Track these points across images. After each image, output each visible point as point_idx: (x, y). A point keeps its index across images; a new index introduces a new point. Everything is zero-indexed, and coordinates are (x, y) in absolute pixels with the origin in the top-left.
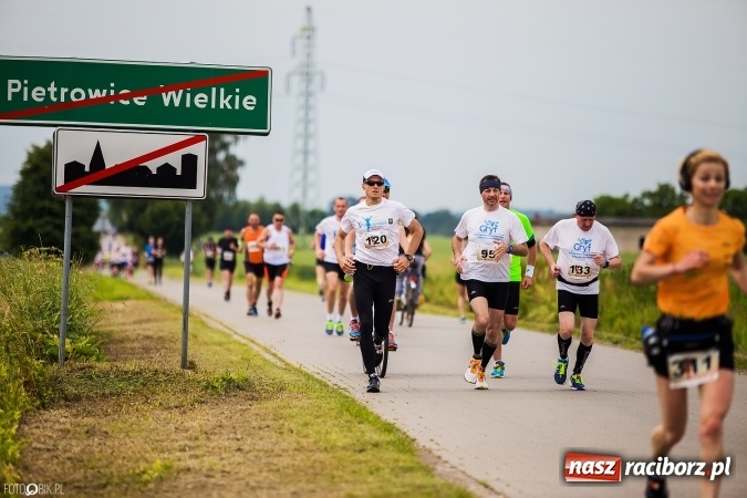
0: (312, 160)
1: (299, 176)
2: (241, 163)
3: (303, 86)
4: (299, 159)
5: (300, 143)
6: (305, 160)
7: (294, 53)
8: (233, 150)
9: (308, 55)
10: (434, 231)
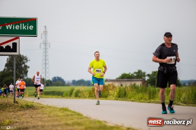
0: (47, 66)
1: (44, 70)
2: (29, 67)
3: (44, 47)
4: (44, 66)
5: (44, 62)
6: (46, 66)
7: (42, 38)
8: (26, 64)
9: (46, 38)
10: (80, 85)
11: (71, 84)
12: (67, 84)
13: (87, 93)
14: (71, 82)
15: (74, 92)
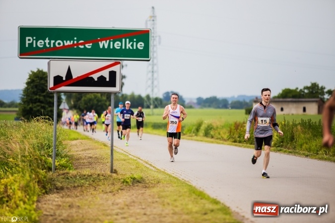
0: (155, 75)
1: (150, 82)
2: (125, 77)
4: (150, 75)
5: (150, 68)
6: (153, 75)
9: (153, 28)
10: (210, 106)
11: (194, 103)
12: (188, 103)
13: (224, 130)
14: (195, 101)
15: (203, 127)
